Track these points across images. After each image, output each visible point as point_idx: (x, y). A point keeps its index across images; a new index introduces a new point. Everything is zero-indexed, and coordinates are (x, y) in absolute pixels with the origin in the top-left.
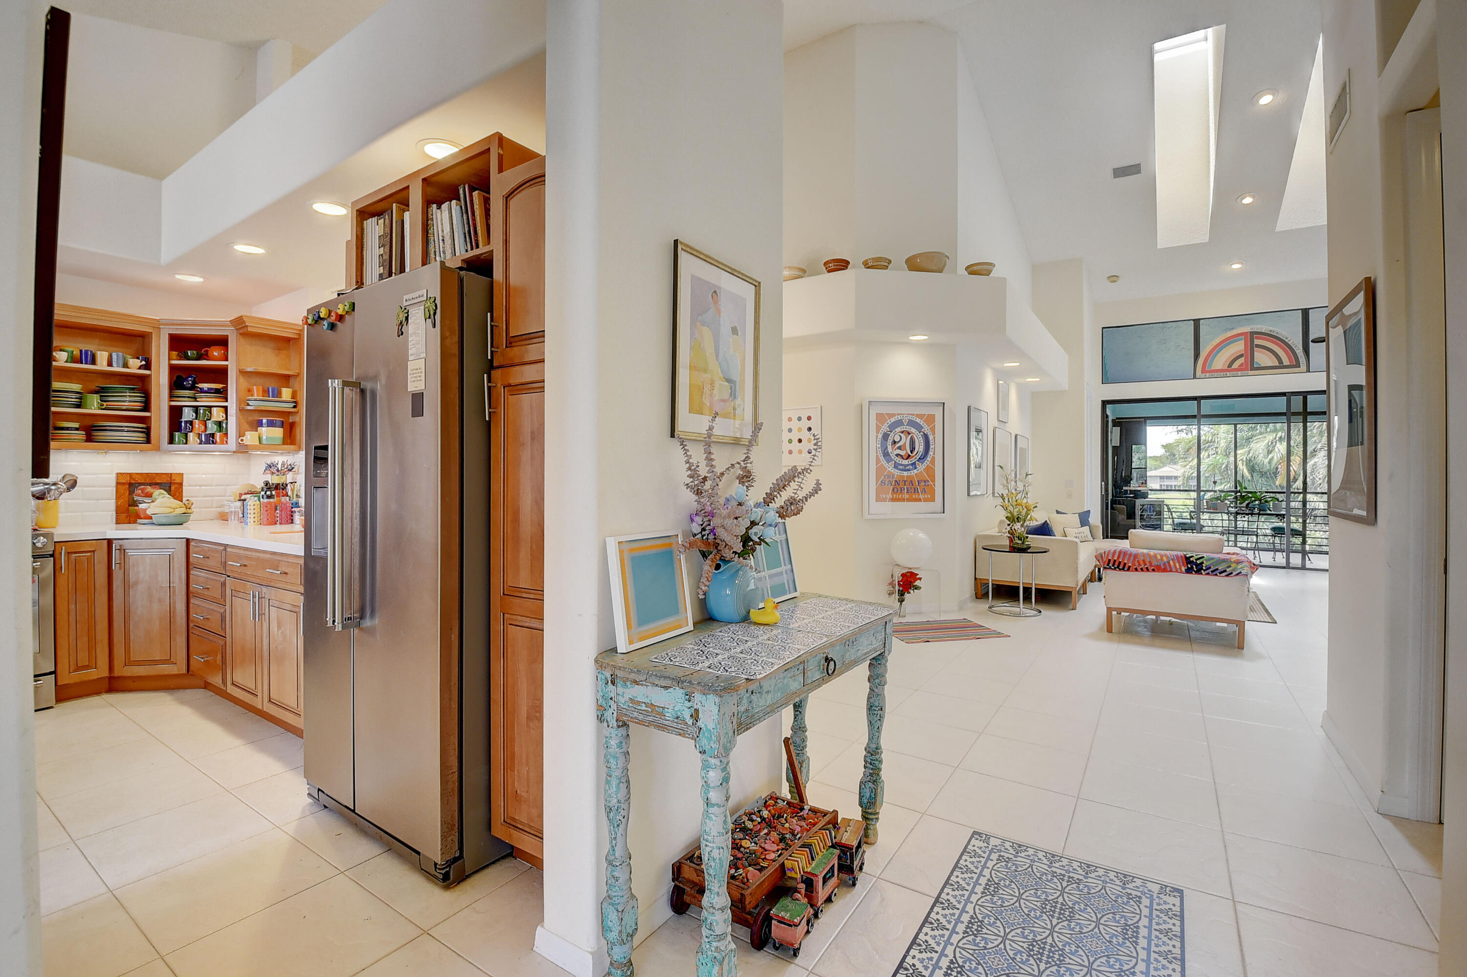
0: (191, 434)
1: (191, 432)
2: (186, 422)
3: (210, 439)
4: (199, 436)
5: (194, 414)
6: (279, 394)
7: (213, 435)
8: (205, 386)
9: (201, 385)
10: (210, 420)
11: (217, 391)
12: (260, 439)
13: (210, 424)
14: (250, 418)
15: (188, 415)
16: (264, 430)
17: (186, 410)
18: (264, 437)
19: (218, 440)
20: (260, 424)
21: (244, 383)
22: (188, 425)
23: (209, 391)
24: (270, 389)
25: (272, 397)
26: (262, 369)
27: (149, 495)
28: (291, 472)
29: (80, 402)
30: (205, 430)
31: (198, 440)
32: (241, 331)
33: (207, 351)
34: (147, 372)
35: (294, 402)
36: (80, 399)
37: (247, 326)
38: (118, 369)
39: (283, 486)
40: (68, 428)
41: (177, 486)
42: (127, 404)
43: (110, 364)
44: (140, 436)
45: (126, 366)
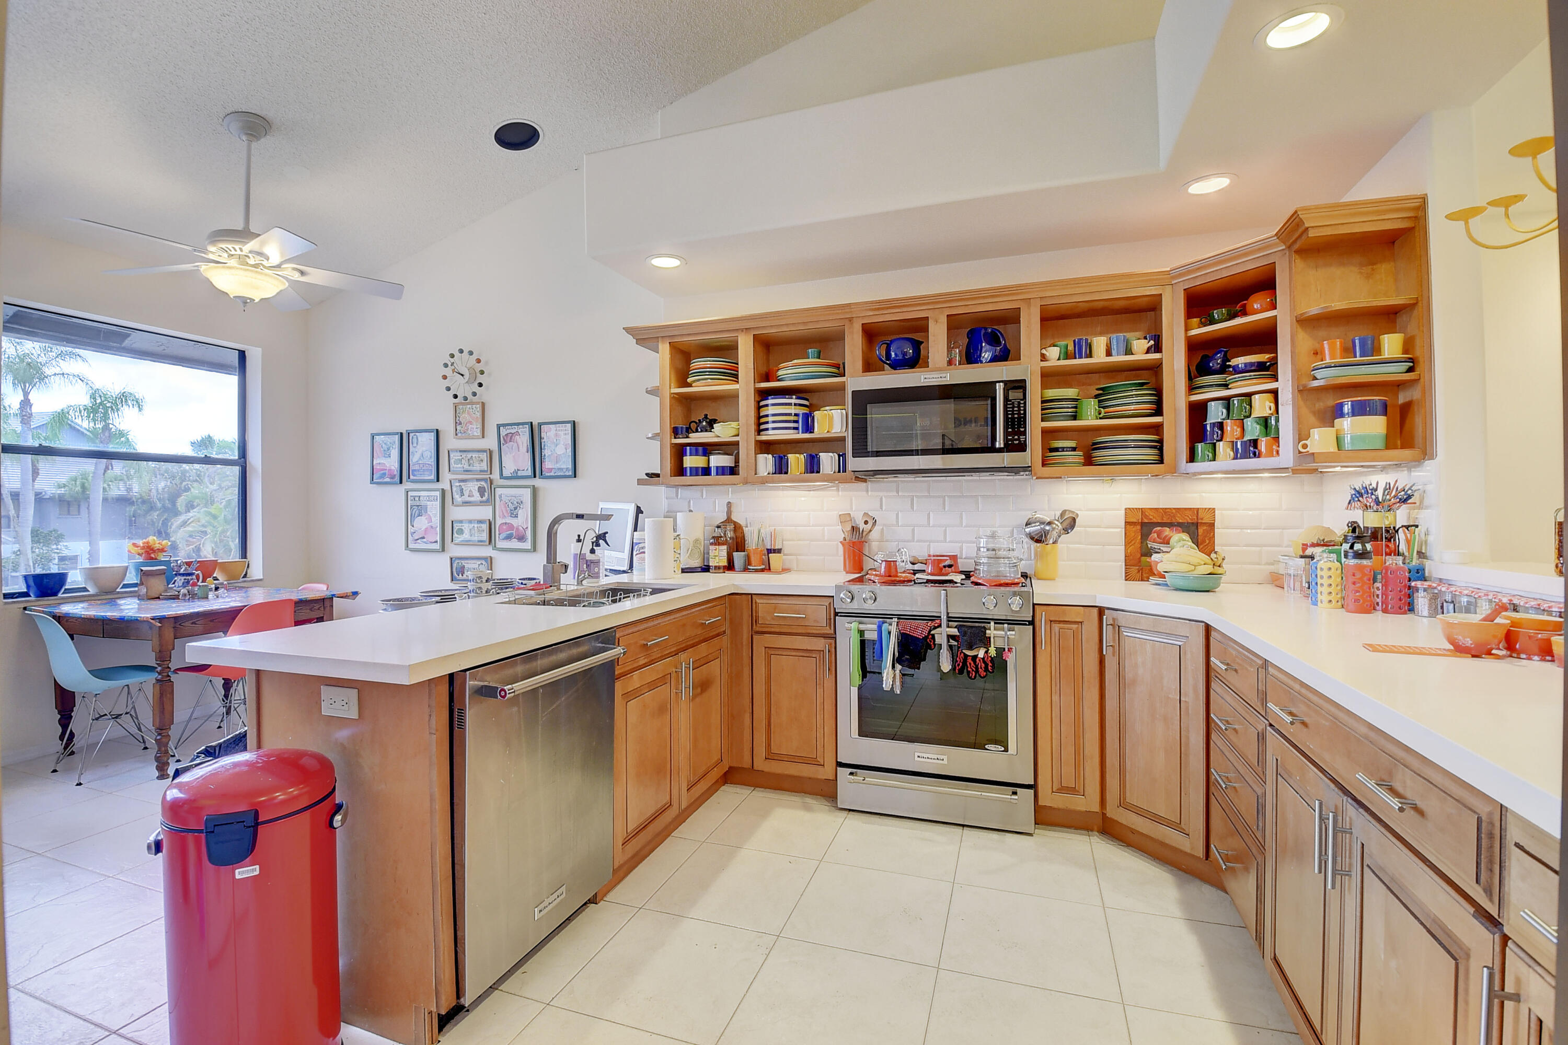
0: (1221, 443)
1: (1221, 440)
2: (1213, 425)
3: (1251, 449)
4: (1233, 444)
5: (1225, 411)
6: (1376, 349)
7: (1255, 443)
8: (1240, 361)
9: (1234, 362)
10: (1249, 416)
11: (1261, 367)
12: (1339, 441)
13: (1248, 422)
14: (1320, 405)
15: (1216, 413)
16: (1346, 424)
17: (1212, 406)
18: (1348, 439)
19: (1263, 450)
20: (1338, 412)
21: (1306, 341)
22: (1216, 429)
23: (1248, 368)
24: (1357, 342)
25: (1361, 357)
26: (1339, 305)
27: (1167, 542)
28: (1404, 506)
29: (1076, 412)
30: (1243, 435)
31: (1232, 453)
32: (1296, 246)
33: (1244, 305)
34: (1157, 356)
35: (1411, 360)
36: (1076, 407)
37: (1307, 229)
38: (1119, 358)
39: (1391, 533)
40: (1063, 449)
41: (1205, 528)
42: (1132, 407)
43: (1109, 353)
44: (1149, 454)
45: (1129, 351)
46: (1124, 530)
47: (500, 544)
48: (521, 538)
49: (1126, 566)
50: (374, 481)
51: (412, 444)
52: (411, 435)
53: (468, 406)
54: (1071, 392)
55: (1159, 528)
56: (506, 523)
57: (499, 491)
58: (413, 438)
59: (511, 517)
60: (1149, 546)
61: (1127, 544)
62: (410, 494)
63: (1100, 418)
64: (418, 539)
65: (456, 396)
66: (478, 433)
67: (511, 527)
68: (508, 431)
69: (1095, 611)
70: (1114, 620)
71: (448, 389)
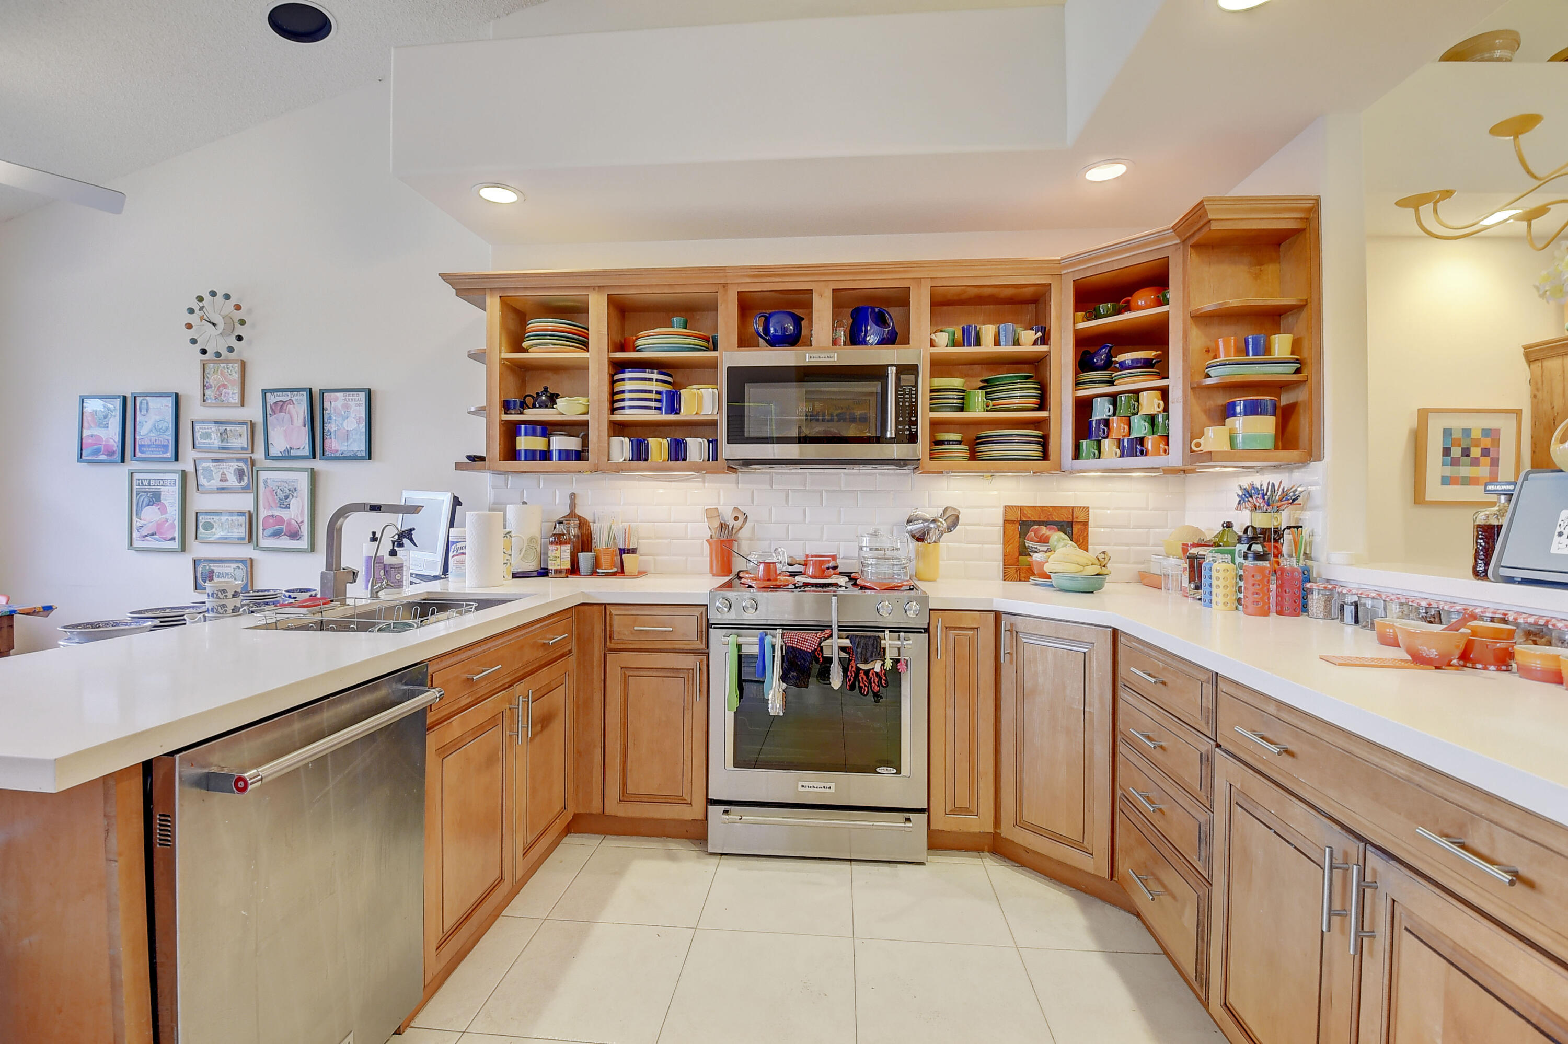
0: (1107, 440)
1: (1107, 437)
2: (1099, 421)
3: (1137, 447)
4: (1119, 442)
5: (1111, 407)
6: (1267, 350)
7: (1141, 441)
8: (1127, 357)
9: (1121, 358)
10: (1137, 414)
11: (1147, 363)
12: (1232, 440)
13: (1135, 420)
14: (1211, 404)
15: (1101, 409)
16: (1239, 423)
17: (1098, 402)
18: (1240, 439)
19: (1150, 448)
20: (1229, 411)
21: (1199, 339)
22: (1102, 426)
23: (1135, 364)
24: (1250, 340)
25: (1253, 355)
26: (1234, 302)
27: (1045, 540)
28: (1291, 506)
29: (963, 404)
30: (1129, 434)
31: (1118, 451)
32: (1193, 241)
33: (1128, 302)
34: (1044, 348)
35: (1297, 361)
36: (963, 399)
37: (1210, 221)
38: (1007, 348)
39: (1277, 534)
40: (949, 442)
41: (1079, 527)
42: (1017, 401)
43: (997, 343)
44: (1034, 450)
45: (1017, 343)
46: (1002, 528)
47: (264, 543)
48: (295, 535)
49: (1004, 565)
50: (83, 458)
51: (140, 411)
52: (139, 400)
53: (222, 365)
54: (957, 382)
55: (1036, 527)
56: (273, 516)
57: (263, 475)
58: (141, 403)
59: (280, 507)
60: (1027, 545)
61: (1006, 542)
62: (136, 476)
63: (987, 411)
64: (146, 536)
65: (204, 352)
66: (236, 399)
67: (280, 520)
68: (278, 399)
69: (992, 615)
70: (1012, 625)
71: (194, 341)
